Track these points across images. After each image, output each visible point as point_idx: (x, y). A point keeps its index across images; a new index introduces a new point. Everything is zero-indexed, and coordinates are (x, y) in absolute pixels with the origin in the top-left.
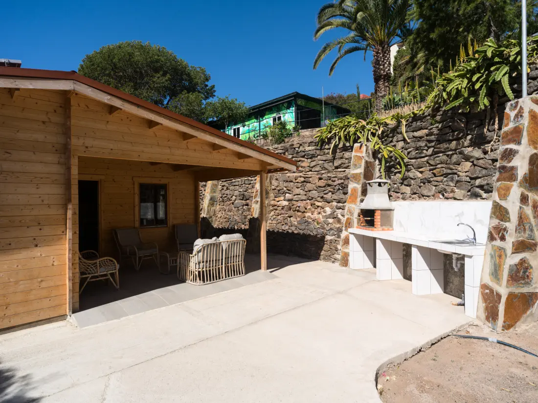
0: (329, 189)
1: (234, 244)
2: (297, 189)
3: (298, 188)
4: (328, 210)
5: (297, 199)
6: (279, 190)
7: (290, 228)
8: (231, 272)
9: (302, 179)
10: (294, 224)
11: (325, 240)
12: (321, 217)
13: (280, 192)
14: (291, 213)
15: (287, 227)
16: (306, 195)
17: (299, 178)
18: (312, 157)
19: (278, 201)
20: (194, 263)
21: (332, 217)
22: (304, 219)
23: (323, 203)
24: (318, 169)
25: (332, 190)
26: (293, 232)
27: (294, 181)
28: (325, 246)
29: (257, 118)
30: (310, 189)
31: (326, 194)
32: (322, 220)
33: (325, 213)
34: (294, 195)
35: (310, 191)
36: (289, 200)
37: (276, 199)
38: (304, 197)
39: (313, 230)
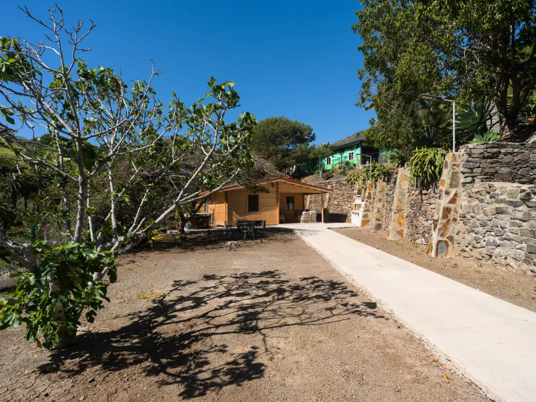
1: (313, 213)
2: (340, 197)
4: (349, 205)
7: (338, 212)
8: (312, 221)
9: (342, 194)
11: (348, 215)
12: (346, 208)
13: (335, 199)
14: (338, 206)
18: (346, 185)
19: (334, 202)
20: (302, 218)
22: (342, 209)
23: (348, 202)
24: (347, 190)
25: (351, 198)
26: (338, 214)
28: (347, 218)
29: (340, 153)
30: (344, 198)
34: (339, 200)
36: (338, 202)
38: (342, 201)
39: (344, 212)
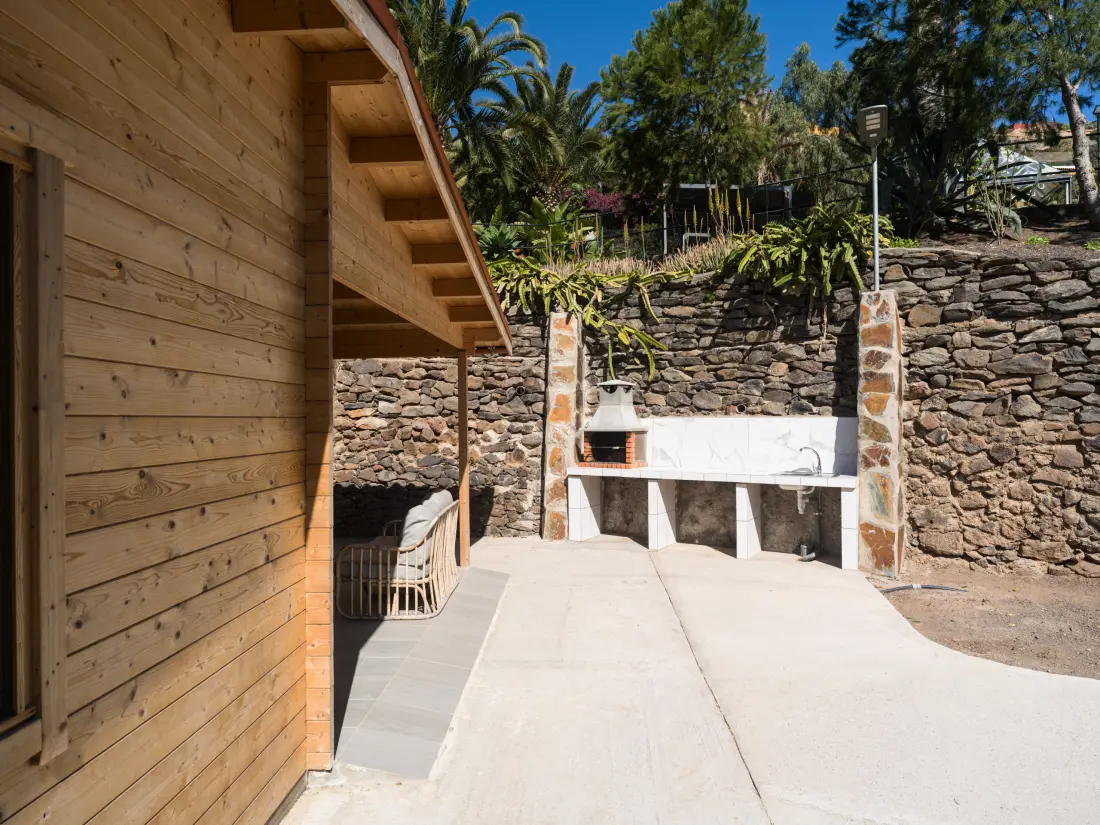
0: (494, 395)
2: (408, 391)
3: (412, 389)
4: (494, 436)
5: (411, 414)
6: (358, 394)
7: (402, 476)
9: (424, 372)
10: (412, 467)
11: (495, 494)
12: (476, 451)
13: (360, 399)
14: (397, 443)
15: (393, 476)
16: (434, 405)
17: (414, 370)
19: (358, 418)
21: (503, 448)
22: (437, 455)
23: (478, 421)
25: (498, 396)
26: (412, 486)
27: (401, 374)
28: (495, 506)
30: (444, 393)
31: (486, 404)
32: (480, 455)
33: (489, 441)
34: (403, 406)
35: (444, 397)
36: (389, 416)
37: (350, 413)
38: (430, 410)
